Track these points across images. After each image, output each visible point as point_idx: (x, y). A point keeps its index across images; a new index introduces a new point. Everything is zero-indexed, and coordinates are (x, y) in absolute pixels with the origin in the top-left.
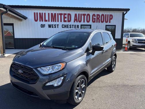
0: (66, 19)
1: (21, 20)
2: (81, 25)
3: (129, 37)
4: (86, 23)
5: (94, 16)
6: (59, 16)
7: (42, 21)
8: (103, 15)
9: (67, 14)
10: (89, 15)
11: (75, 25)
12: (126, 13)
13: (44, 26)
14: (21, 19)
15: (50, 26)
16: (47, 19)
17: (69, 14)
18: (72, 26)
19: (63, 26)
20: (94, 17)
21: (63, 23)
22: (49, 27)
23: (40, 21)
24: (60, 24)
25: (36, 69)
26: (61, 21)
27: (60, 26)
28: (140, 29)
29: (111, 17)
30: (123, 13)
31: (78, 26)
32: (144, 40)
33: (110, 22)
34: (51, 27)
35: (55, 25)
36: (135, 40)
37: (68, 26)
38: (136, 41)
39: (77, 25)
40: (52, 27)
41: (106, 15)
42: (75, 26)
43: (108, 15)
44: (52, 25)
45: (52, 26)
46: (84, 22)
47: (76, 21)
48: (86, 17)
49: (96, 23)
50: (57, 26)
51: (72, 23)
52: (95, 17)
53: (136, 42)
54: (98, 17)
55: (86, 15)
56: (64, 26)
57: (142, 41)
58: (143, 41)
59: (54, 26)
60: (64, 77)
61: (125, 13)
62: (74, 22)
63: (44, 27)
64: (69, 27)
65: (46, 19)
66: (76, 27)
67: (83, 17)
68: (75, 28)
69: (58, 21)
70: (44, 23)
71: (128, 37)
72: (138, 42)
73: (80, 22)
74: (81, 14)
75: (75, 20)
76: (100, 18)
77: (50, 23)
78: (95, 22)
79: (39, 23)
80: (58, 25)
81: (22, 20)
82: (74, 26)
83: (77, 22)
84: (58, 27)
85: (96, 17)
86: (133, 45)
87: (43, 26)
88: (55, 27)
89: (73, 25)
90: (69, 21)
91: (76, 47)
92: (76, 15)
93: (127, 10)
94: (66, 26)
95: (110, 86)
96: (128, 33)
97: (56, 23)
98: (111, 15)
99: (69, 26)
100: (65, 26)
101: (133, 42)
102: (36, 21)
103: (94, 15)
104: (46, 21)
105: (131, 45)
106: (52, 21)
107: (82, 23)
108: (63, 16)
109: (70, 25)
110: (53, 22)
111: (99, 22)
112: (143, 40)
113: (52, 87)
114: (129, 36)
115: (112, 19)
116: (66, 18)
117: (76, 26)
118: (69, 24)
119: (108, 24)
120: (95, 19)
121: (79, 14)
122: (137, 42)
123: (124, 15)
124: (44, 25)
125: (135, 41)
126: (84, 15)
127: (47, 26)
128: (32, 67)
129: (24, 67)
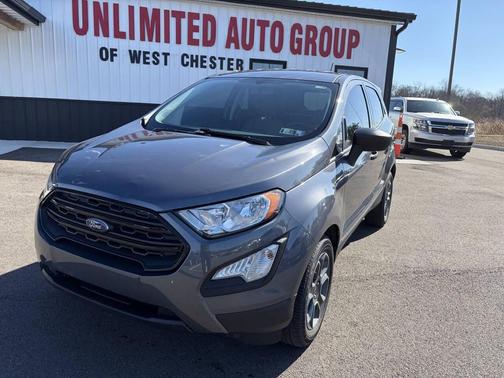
0: (197, 36)
1: (19, 26)
2: (252, 61)
3: (405, 112)
4: (268, 55)
5: (297, 31)
6: (173, 21)
7: (106, 34)
8: (326, 29)
9: (201, 17)
10: (278, 24)
11: (229, 60)
12: (401, 30)
13: (113, 55)
14: (19, 22)
15: (135, 57)
16: (124, 27)
17: (208, 18)
18: (218, 62)
19: (186, 60)
20: (297, 36)
21: (185, 48)
22: (133, 62)
23: (97, 34)
24: (176, 50)
25: (174, 213)
26: (179, 41)
27: (175, 60)
28: (422, 88)
29: (355, 38)
30: (394, 27)
31: (240, 63)
32: (451, 124)
33: (349, 57)
34: (138, 62)
35: (156, 54)
36: (424, 121)
37: (203, 62)
38: (427, 125)
39: (238, 60)
40: (145, 63)
41: (337, 30)
42: (229, 64)
43: (344, 31)
44: (145, 53)
45: (145, 58)
46: (262, 48)
47: (233, 45)
48: (268, 31)
49: (301, 57)
50: (161, 58)
51: (219, 50)
52: (300, 33)
53: (427, 130)
54: (311, 36)
55: (271, 24)
56: (189, 60)
57: (446, 127)
58: (449, 128)
59: (152, 59)
60: (279, 244)
61: (398, 27)
62: (228, 46)
63: (112, 60)
64: (208, 64)
65: (121, 30)
66: (234, 67)
67: (257, 30)
68: (229, 69)
69: (167, 40)
70: (111, 42)
71: (402, 111)
72: (434, 130)
73: (248, 47)
74: (252, 21)
75: (231, 40)
76: (317, 41)
77: (138, 45)
78: (300, 54)
79: (93, 42)
80: (166, 55)
81: (23, 24)
82: (225, 63)
83: (237, 47)
84: (166, 64)
85: (303, 37)
86: (417, 139)
87: (107, 55)
88: (157, 63)
89: (222, 59)
90: (209, 43)
91: (299, 133)
92: (233, 21)
93: (407, 18)
94: (196, 61)
95: (391, 275)
96: (401, 98)
97: (162, 47)
98: (355, 33)
99: (207, 60)
100: (192, 61)
101: (417, 127)
102: (82, 32)
103: (297, 27)
104: (119, 35)
105: (411, 140)
106: (143, 39)
107: (255, 53)
108: (184, 23)
109: (212, 58)
110: (147, 42)
111: (314, 54)
112: (447, 124)
113: (237, 283)
114: (405, 107)
115: (355, 45)
116: (196, 29)
117: (234, 62)
118: (208, 52)
119: (343, 61)
120: (299, 41)
121: (245, 20)
122: (430, 128)
123: (395, 34)
124: (112, 50)
125: (423, 125)
126: (263, 24)
127: (123, 57)
128: (156, 209)
129: (113, 206)
